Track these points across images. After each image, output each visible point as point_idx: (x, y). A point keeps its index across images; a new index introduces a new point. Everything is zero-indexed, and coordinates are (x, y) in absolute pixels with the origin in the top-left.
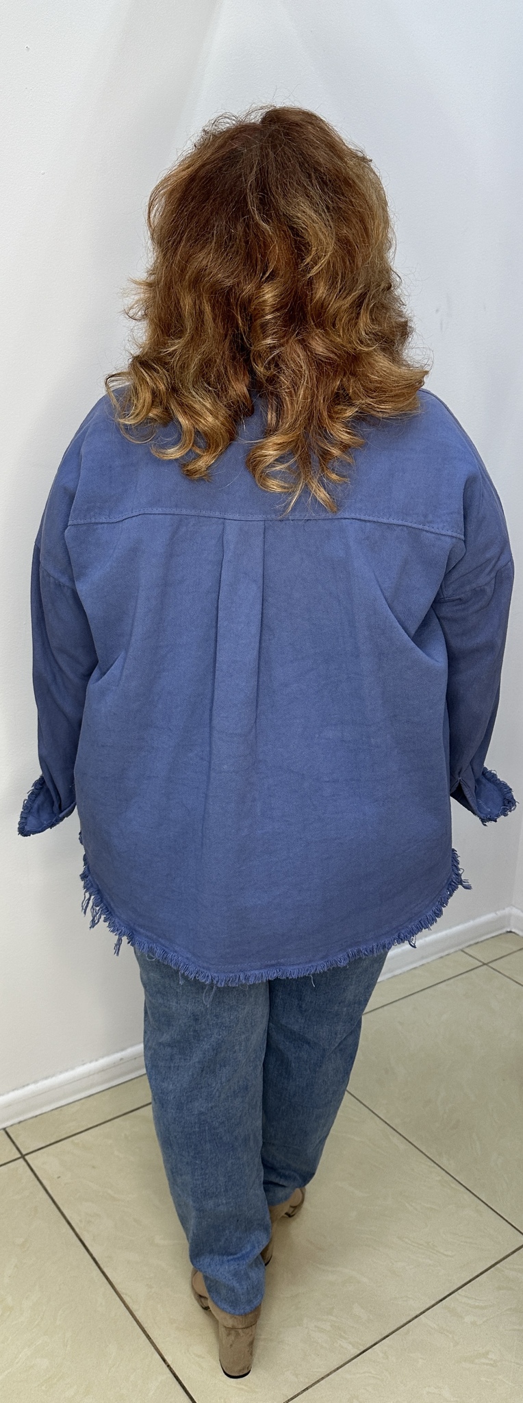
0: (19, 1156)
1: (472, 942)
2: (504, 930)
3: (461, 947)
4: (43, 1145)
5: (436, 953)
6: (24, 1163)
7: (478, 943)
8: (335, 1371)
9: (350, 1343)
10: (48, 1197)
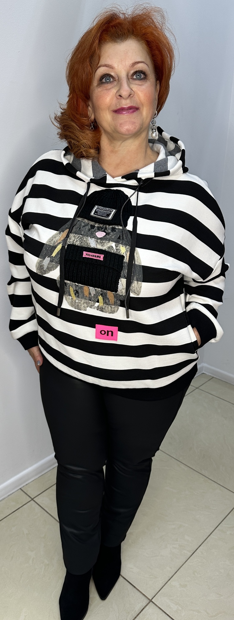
0: (31, 499)
6: (34, 502)
8: (185, 563)
9: (187, 551)
10: (49, 515)
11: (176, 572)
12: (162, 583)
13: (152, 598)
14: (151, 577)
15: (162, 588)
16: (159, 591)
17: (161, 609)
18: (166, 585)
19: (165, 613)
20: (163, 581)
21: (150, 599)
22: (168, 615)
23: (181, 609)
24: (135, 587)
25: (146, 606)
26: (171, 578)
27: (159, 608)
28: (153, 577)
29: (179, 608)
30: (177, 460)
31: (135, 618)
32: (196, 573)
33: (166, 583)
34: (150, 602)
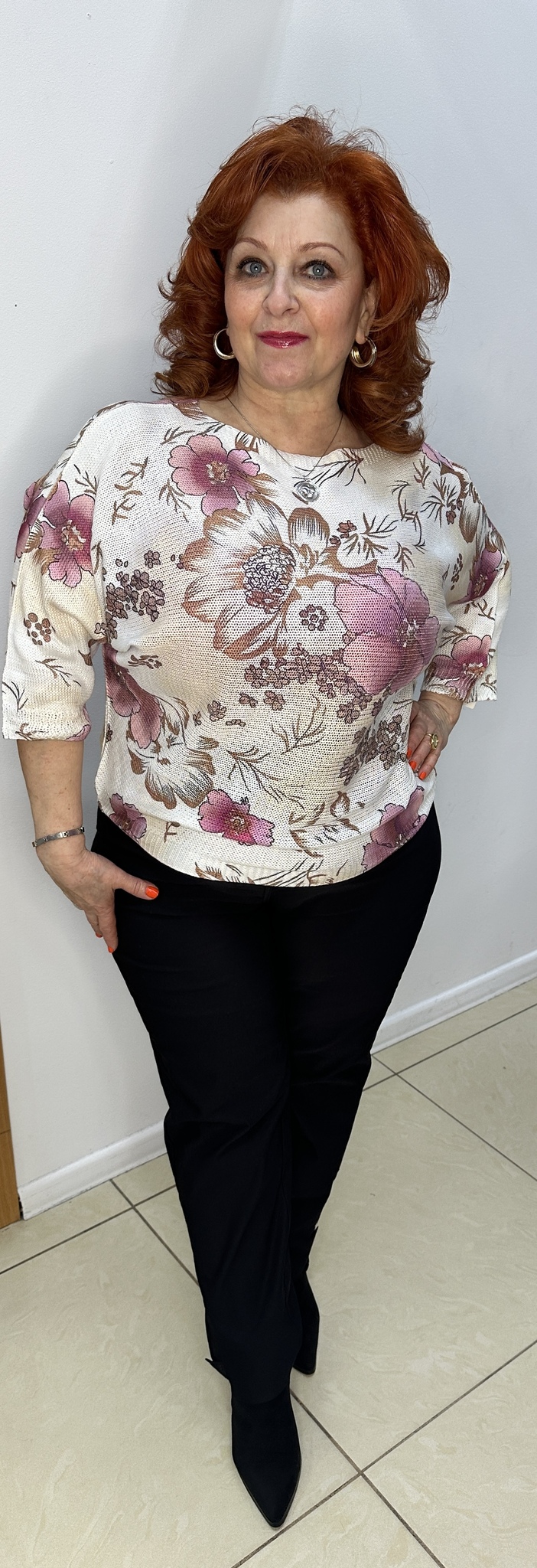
0: (130, 1207)
4: (152, 1195)
6: (136, 1214)
8: (462, 1397)
9: (475, 1371)
10: (164, 1247)
11: (437, 1416)
12: (396, 1436)
13: (366, 1469)
14: (375, 1418)
15: (395, 1447)
16: (386, 1453)
17: (381, 1496)
18: (405, 1442)
19: (390, 1505)
20: (400, 1432)
21: (361, 1469)
22: (394, 1512)
23: (429, 1502)
24: (330, 1437)
25: (348, 1483)
26: (420, 1428)
27: (378, 1492)
28: (378, 1419)
29: (427, 1501)
30: (496, 1150)
31: (317, 1506)
32: (484, 1425)
33: (406, 1439)
34: (357, 1476)
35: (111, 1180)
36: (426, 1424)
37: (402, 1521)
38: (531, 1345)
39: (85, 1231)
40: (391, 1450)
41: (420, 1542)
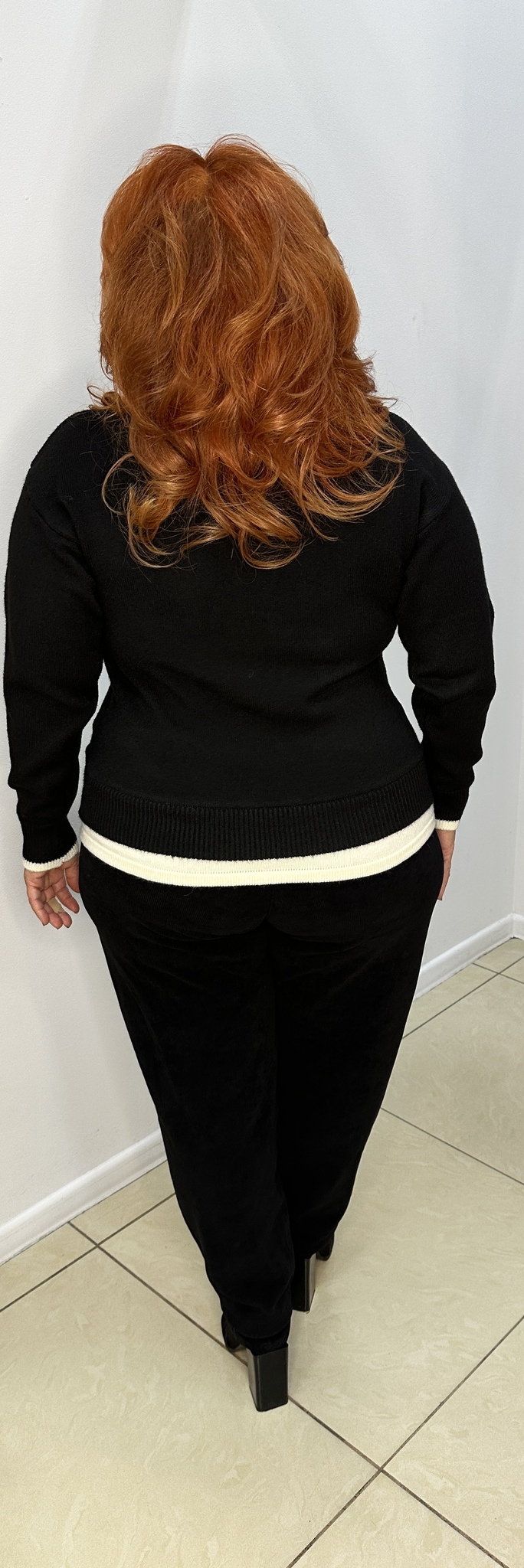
0: (94, 1246)
1: (481, 954)
2: (508, 938)
3: (472, 960)
4: (116, 1231)
5: (450, 970)
6: (102, 1252)
7: (485, 954)
8: (463, 1382)
9: (470, 1354)
10: (138, 1281)
11: (443, 1403)
12: (408, 1428)
13: (385, 1465)
14: (384, 1415)
15: (409, 1439)
16: (402, 1447)
17: (405, 1488)
18: (418, 1433)
19: (415, 1496)
20: (411, 1424)
21: (380, 1466)
22: (422, 1501)
23: (453, 1486)
24: (343, 1440)
25: (370, 1481)
26: (429, 1417)
27: (401, 1485)
28: (387, 1416)
29: (450, 1485)
30: (447, 1144)
31: (344, 1509)
32: (489, 1404)
33: (418, 1430)
34: (378, 1474)
35: (69, 1222)
36: (434, 1412)
37: (430, 1508)
38: (519, 1323)
39: (53, 1276)
40: (406, 1442)
41: (453, 1526)
